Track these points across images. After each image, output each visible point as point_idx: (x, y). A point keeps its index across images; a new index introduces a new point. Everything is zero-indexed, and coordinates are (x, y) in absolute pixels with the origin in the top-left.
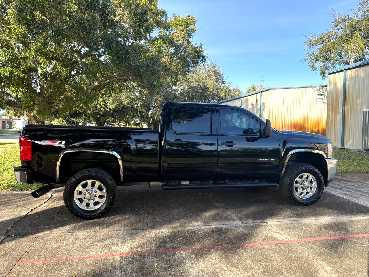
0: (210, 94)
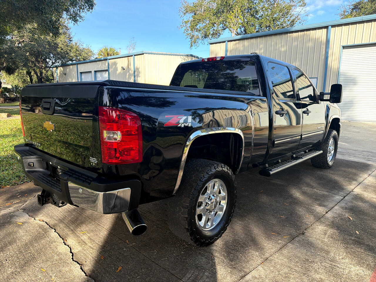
0: (60, 51)
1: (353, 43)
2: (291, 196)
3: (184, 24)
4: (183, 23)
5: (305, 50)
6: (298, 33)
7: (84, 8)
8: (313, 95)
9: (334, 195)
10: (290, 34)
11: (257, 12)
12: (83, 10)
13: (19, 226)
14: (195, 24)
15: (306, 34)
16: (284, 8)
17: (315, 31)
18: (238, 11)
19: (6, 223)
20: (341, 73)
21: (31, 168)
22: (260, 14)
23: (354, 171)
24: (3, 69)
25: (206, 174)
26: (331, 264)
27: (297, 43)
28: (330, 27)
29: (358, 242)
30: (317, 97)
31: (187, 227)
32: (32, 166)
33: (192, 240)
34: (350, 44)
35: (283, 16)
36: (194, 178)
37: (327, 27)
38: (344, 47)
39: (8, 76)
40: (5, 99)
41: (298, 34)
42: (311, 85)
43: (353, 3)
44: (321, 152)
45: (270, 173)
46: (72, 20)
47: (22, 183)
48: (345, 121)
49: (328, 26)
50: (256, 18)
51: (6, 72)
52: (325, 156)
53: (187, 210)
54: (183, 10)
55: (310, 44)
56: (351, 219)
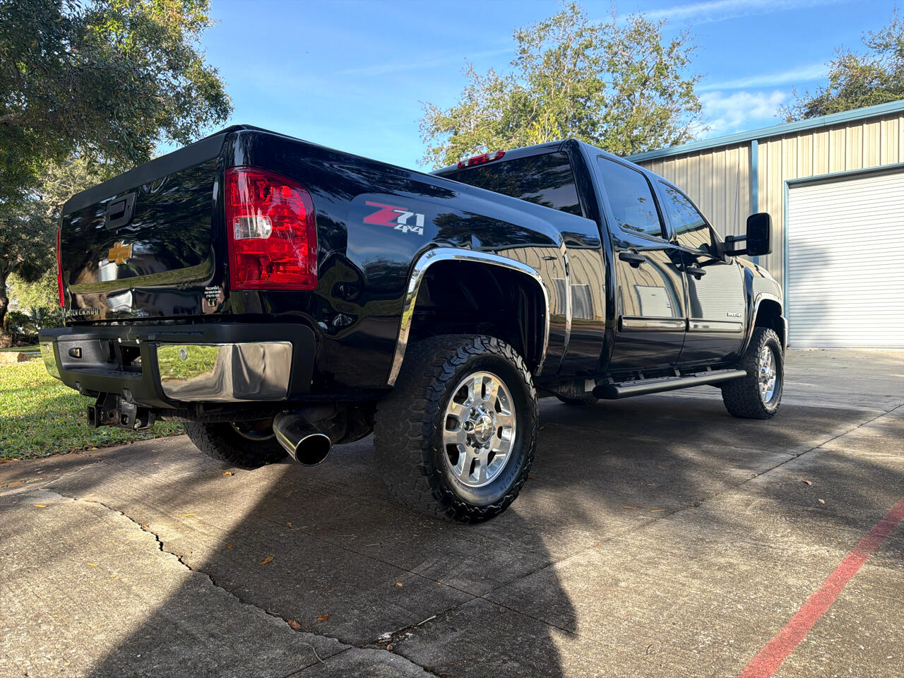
1: (810, 175)
2: (675, 458)
3: (432, 155)
4: (429, 154)
5: (704, 194)
6: (685, 159)
7: (206, 117)
8: (710, 245)
9: (775, 454)
10: (669, 162)
11: (594, 124)
12: (206, 123)
13: (39, 510)
14: (456, 154)
15: (704, 160)
16: (653, 114)
17: (723, 152)
18: (549, 119)
19: (9, 507)
20: (790, 242)
21: (76, 361)
22: (600, 131)
23: (826, 420)
24: (15, 269)
25: (461, 350)
26: (755, 544)
27: (685, 180)
28: (755, 143)
29: (824, 513)
30: (719, 248)
31: (422, 464)
32: (78, 355)
33: (436, 498)
34: (804, 175)
35: (652, 133)
36: (435, 359)
37: (747, 144)
38: (791, 184)
39: (24, 286)
40: (13, 338)
41: (685, 163)
42: (706, 225)
43: (806, 102)
44: (744, 373)
45: (616, 391)
46: (179, 141)
47: (48, 454)
48: (813, 349)
49: (750, 142)
50: (593, 138)
51: (22, 275)
52: (754, 386)
53: (421, 423)
54: (428, 126)
55: (716, 181)
56: (810, 483)
